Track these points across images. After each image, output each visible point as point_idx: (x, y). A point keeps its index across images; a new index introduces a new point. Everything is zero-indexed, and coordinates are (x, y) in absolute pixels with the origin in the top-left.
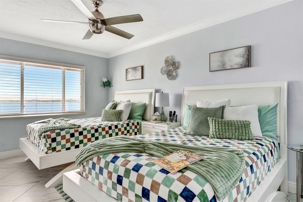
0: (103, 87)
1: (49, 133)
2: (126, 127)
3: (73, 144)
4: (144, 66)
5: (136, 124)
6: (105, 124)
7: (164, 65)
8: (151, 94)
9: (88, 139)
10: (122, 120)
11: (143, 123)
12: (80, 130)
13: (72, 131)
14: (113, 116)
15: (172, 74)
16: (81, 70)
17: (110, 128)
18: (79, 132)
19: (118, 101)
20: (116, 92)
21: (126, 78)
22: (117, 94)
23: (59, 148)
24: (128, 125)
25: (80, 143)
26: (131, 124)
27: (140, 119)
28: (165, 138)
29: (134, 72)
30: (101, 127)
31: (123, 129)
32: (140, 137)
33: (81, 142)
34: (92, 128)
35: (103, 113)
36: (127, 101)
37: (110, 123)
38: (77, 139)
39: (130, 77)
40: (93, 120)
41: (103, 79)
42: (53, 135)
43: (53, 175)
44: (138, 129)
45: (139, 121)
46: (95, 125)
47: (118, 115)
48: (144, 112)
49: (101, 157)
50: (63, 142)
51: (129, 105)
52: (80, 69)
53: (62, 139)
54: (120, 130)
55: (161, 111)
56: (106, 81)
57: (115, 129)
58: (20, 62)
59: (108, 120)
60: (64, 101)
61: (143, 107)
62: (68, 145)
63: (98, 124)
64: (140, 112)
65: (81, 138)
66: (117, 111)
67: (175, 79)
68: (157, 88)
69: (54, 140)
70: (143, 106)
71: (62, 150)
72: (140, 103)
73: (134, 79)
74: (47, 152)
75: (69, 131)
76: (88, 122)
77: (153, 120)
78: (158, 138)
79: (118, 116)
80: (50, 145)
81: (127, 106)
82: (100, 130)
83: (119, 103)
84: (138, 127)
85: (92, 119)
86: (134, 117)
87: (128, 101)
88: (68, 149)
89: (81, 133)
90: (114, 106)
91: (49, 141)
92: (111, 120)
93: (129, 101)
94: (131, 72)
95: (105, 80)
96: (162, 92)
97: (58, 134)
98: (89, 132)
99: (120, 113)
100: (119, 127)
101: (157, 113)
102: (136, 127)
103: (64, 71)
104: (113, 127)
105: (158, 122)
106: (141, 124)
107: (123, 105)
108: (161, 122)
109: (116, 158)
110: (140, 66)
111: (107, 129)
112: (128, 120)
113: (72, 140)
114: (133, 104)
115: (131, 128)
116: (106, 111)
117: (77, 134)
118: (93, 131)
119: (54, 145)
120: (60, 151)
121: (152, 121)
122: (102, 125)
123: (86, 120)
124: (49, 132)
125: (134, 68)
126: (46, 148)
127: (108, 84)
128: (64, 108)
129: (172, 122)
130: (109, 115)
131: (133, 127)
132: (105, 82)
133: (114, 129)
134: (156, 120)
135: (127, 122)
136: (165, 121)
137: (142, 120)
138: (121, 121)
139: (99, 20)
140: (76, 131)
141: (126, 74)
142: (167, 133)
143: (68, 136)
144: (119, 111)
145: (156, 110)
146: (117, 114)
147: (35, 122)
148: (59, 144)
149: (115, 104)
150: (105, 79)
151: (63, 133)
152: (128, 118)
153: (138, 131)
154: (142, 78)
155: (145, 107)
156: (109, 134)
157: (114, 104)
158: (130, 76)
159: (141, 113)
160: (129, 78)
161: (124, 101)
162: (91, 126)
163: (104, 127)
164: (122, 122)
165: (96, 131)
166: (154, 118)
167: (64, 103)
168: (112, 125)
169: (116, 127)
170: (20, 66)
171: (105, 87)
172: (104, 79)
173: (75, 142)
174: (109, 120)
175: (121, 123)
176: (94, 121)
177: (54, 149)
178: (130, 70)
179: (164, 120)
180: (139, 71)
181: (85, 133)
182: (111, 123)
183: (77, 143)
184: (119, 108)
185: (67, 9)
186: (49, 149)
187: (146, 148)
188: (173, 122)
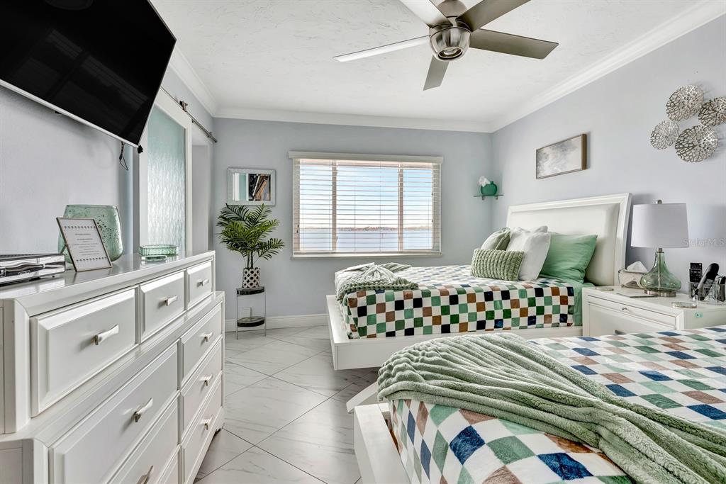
0: (481, 197)
1: (353, 295)
2: (534, 299)
3: (400, 325)
4: (589, 133)
5: (564, 292)
6: (475, 285)
7: (666, 118)
8: (615, 209)
9: (433, 317)
10: (523, 278)
11: (588, 291)
12: (417, 294)
13: (399, 296)
14: (499, 266)
15: (699, 141)
16: (434, 164)
17: (489, 296)
18: (414, 300)
19: (514, 228)
20: (511, 209)
21: (537, 173)
22: (513, 213)
23: (372, 329)
24: (539, 292)
25: (416, 325)
26: (547, 292)
27: (577, 279)
28: (689, 374)
29: (559, 155)
30: (464, 292)
31: (524, 303)
32: (575, 349)
33: (418, 322)
34: (444, 293)
35: (474, 257)
36: (539, 229)
37: (488, 284)
38: (409, 314)
39: (547, 168)
40: (454, 272)
41: (480, 180)
42: (362, 302)
43: (368, 381)
44: (570, 307)
45: (576, 285)
46: (451, 287)
47: (513, 264)
48: (589, 258)
49: (429, 407)
50: (381, 318)
51: (544, 239)
52: (431, 164)
53: (378, 312)
54: (515, 304)
55: (652, 262)
56: (487, 185)
57: (503, 301)
58: (331, 161)
59: (486, 276)
60: (402, 229)
61: (586, 246)
62: (391, 326)
63: (457, 284)
64: (579, 259)
65: (418, 313)
66: (509, 253)
67: (712, 156)
68: (638, 189)
69: (362, 312)
70: (586, 243)
71: (378, 335)
72: (578, 235)
73: (560, 171)
74: (351, 334)
75: (393, 295)
76: (441, 274)
77: (623, 286)
78: (654, 365)
79: (512, 268)
80: (356, 320)
81: (536, 242)
82: (463, 299)
83: (515, 235)
84: (571, 300)
85: (452, 268)
86: (559, 272)
87: (542, 230)
88: (391, 334)
89: (418, 303)
90: (503, 241)
91: (354, 311)
92: (493, 276)
93: (545, 229)
94: (550, 157)
95: (484, 182)
96: (660, 202)
97: (371, 300)
98: (436, 301)
99: (518, 260)
100: (514, 295)
101: (638, 266)
102: (564, 301)
103: (402, 171)
104: (497, 296)
105: (641, 293)
106: (580, 294)
107: (527, 239)
108: (656, 296)
109: (469, 441)
110: (578, 136)
111: (480, 298)
112: (539, 277)
113: (400, 315)
114: (555, 237)
115: (548, 301)
116: (482, 254)
117: (409, 304)
118: (445, 301)
119: (363, 322)
120: (374, 336)
121: (617, 288)
122: (468, 286)
123: (438, 271)
124: (356, 293)
125: (558, 143)
126: (349, 325)
127: (492, 191)
128: (402, 243)
129: (702, 299)
130: (488, 264)
131: (556, 300)
132: (483, 186)
133: (500, 302)
134: (633, 285)
135: (536, 285)
136: (671, 292)
137: (582, 281)
138: (520, 280)
139: (453, 21)
140: (408, 296)
141: (537, 162)
142: (690, 346)
143: (390, 307)
144: (514, 253)
145: (631, 255)
146: (508, 262)
147: (349, 269)
148: (371, 320)
149: (506, 236)
150: (486, 179)
151: (381, 298)
152: (540, 273)
153: (569, 313)
154: (585, 165)
155: (594, 248)
156: (487, 312)
157: (503, 236)
158: (549, 166)
159: (580, 262)
160: (543, 170)
161: (528, 230)
162: (442, 288)
163: (474, 292)
164: (523, 283)
165: (454, 300)
166: (626, 279)
167: (402, 233)
168: (494, 289)
169: (505, 295)
170: (331, 169)
171: (487, 197)
172: (483, 179)
173: (406, 320)
174: (490, 276)
175: (520, 285)
176: (454, 274)
177: (363, 331)
178: (547, 151)
179: (666, 291)
180: (574, 148)
181: (427, 302)
182: (493, 283)
183: (409, 324)
184: (515, 247)
185: (389, 26)
186: (354, 328)
187: (603, 432)
188: (707, 298)
